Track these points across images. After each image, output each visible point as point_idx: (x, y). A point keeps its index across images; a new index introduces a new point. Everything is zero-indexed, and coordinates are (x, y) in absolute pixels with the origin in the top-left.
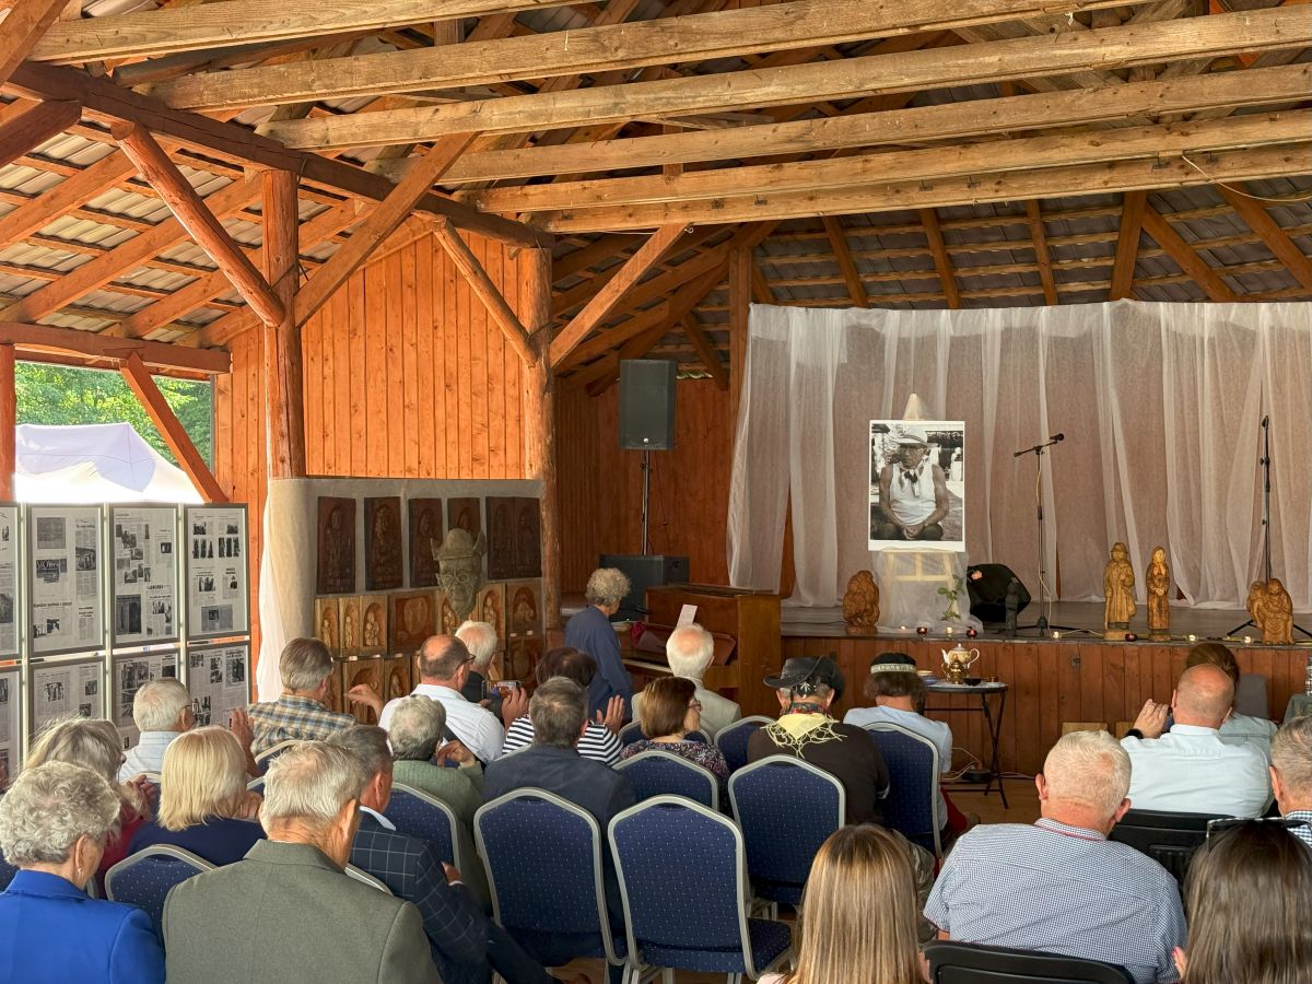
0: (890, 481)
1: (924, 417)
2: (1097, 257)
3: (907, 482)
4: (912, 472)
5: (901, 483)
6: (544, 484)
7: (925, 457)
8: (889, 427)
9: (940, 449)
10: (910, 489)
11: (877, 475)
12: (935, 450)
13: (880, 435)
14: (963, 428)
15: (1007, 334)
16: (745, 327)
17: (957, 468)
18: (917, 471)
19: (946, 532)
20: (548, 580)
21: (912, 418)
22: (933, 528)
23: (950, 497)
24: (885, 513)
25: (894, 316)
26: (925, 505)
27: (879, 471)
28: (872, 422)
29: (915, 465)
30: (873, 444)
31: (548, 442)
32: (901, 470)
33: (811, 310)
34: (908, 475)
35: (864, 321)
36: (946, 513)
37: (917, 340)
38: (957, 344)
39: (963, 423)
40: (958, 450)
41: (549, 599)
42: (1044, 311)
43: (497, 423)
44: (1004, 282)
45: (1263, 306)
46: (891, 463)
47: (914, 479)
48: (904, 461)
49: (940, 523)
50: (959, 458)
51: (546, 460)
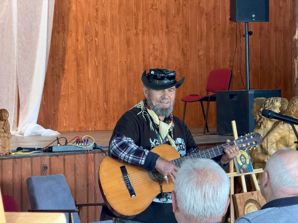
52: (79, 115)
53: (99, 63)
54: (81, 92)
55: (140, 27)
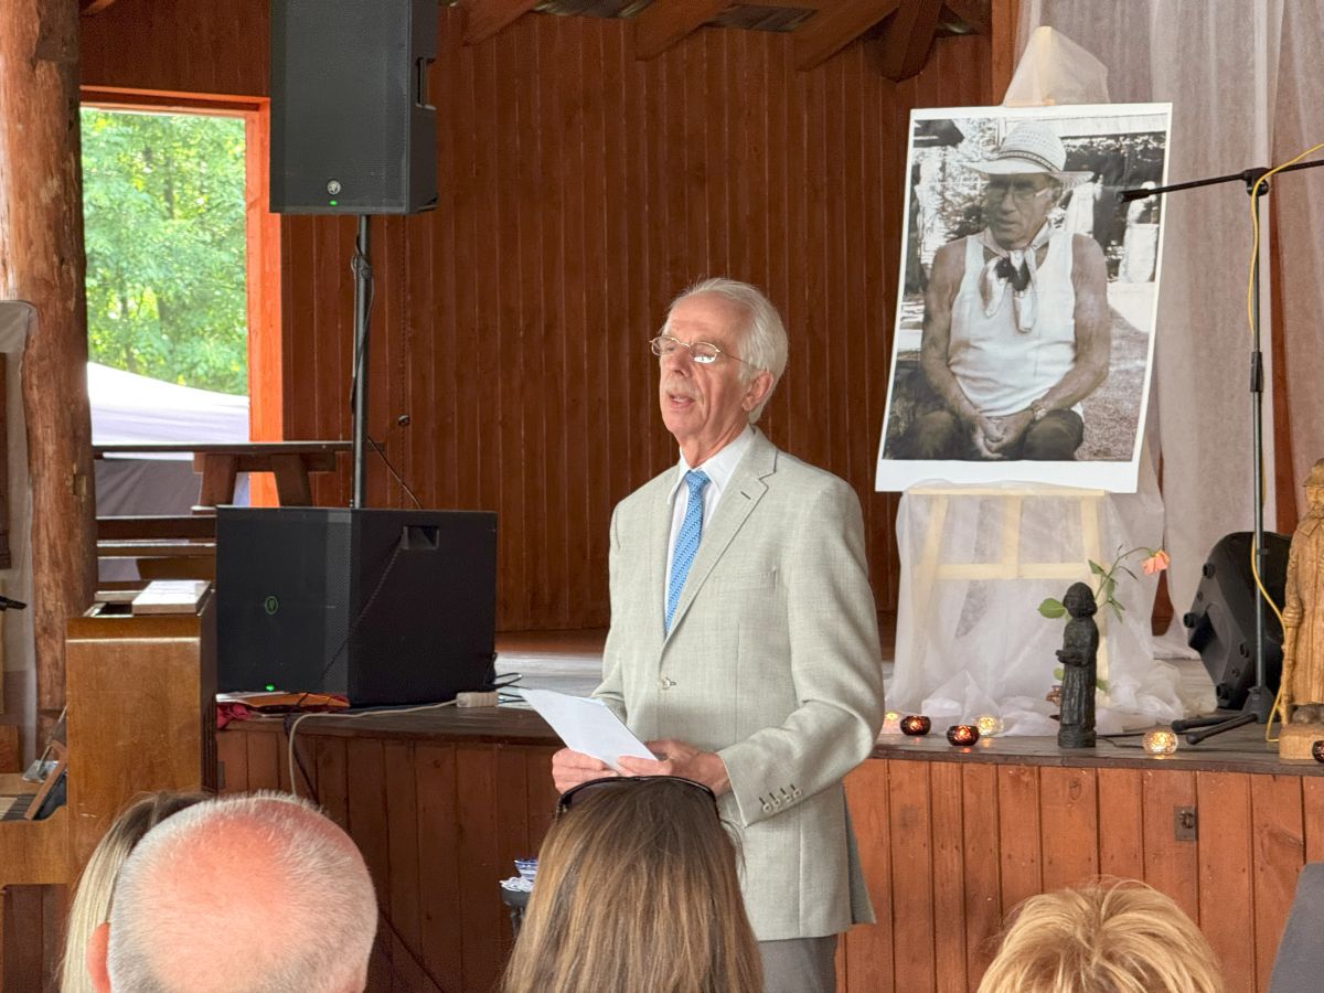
0: (956, 289)
3: (999, 286)
4: (1017, 263)
5: (985, 292)
7: (1056, 213)
8: (961, 126)
9: (1097, 188)
10: (1007, 312)
11: (922, 268)
13: (935, 150)
14: (1166, 126)
17: (1141, 241)
18: (1031, 255)
19: (1093, 436)
21: (1025, 100)
22: (1058, 424)
23: (1115, 331)
24: (935, 380)
26: (1044, 355)
27: (927, 258)
29: (1025, 238)
30: (916, 179)
32: (988, 255)
34: (1005, 270)
36: (1100, 378)
39: (1167, 108)
46: (962, 233)
47: (1019, 279)
48: (997, 227)
49: (1078, 409)
50: (1144, 218)
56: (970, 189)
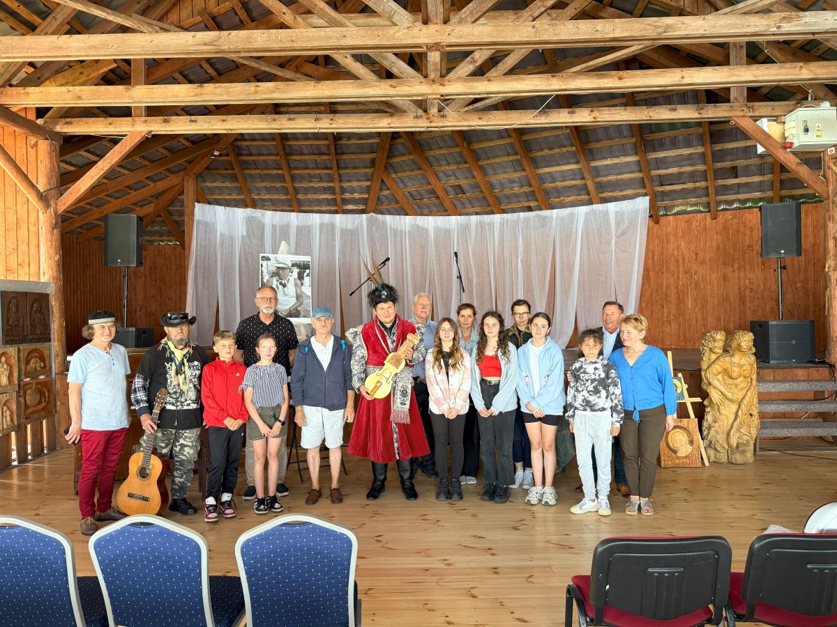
1: (289, 253)
2: (361, 193)
3: (280, 287)
4: (283, 282)
6: (53, 285)
7: (290, 274)
8: (270, 257)
9: (298, 270)
10: (282, 291)
12: (296, 271)
13: (265, 262)
14: (310, 260)
15: (322, 225)
16: (193, 214)
17: (307, 280)
18: (286, 281)
19: (302, 313)
20: (56, 343)
21: (283, 253)
22: (295, 311)
23: (303, 295)
25: (269, 214)
26: (290, 299)
27: (265, 281)
28: (261, 255)
29: (285, 278)
30: (262, 266)
31: (56, 259)
32: (278, 281)
33: (227, 208)
34: (281, 284)
35: (253, 215)
36: (302, 303)
37: (280, 226)
38: (300, 229)
39: (310, 257)
40: (308, 271)
41: (57, 355)
42: (338, 216)
43: (23, 248)
44: (319, 202)
45: (431, 218)
47: (284, 286)
48: (279, 276)
49: (299, 309)
50: (307, 276)
51: (54, 270)
52: (679, 336)
53: (698, 295)
54: (682, 318)
55: (736, 266)
56: (273, 269)
